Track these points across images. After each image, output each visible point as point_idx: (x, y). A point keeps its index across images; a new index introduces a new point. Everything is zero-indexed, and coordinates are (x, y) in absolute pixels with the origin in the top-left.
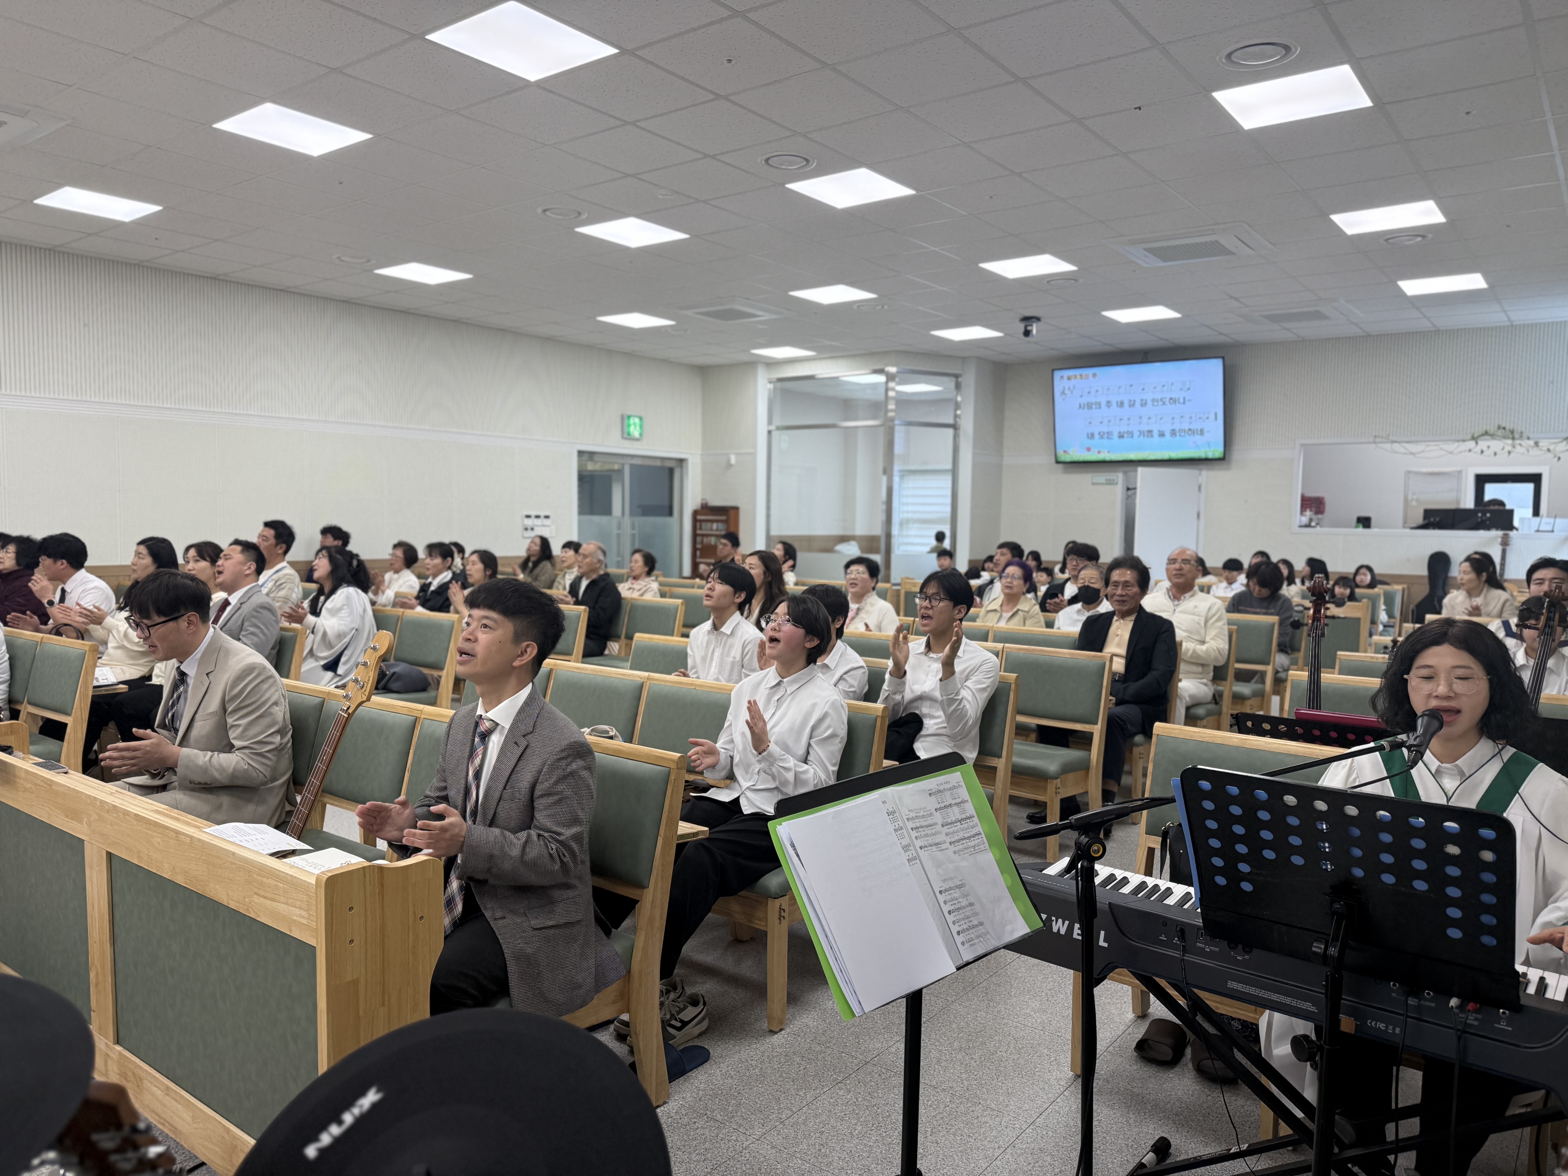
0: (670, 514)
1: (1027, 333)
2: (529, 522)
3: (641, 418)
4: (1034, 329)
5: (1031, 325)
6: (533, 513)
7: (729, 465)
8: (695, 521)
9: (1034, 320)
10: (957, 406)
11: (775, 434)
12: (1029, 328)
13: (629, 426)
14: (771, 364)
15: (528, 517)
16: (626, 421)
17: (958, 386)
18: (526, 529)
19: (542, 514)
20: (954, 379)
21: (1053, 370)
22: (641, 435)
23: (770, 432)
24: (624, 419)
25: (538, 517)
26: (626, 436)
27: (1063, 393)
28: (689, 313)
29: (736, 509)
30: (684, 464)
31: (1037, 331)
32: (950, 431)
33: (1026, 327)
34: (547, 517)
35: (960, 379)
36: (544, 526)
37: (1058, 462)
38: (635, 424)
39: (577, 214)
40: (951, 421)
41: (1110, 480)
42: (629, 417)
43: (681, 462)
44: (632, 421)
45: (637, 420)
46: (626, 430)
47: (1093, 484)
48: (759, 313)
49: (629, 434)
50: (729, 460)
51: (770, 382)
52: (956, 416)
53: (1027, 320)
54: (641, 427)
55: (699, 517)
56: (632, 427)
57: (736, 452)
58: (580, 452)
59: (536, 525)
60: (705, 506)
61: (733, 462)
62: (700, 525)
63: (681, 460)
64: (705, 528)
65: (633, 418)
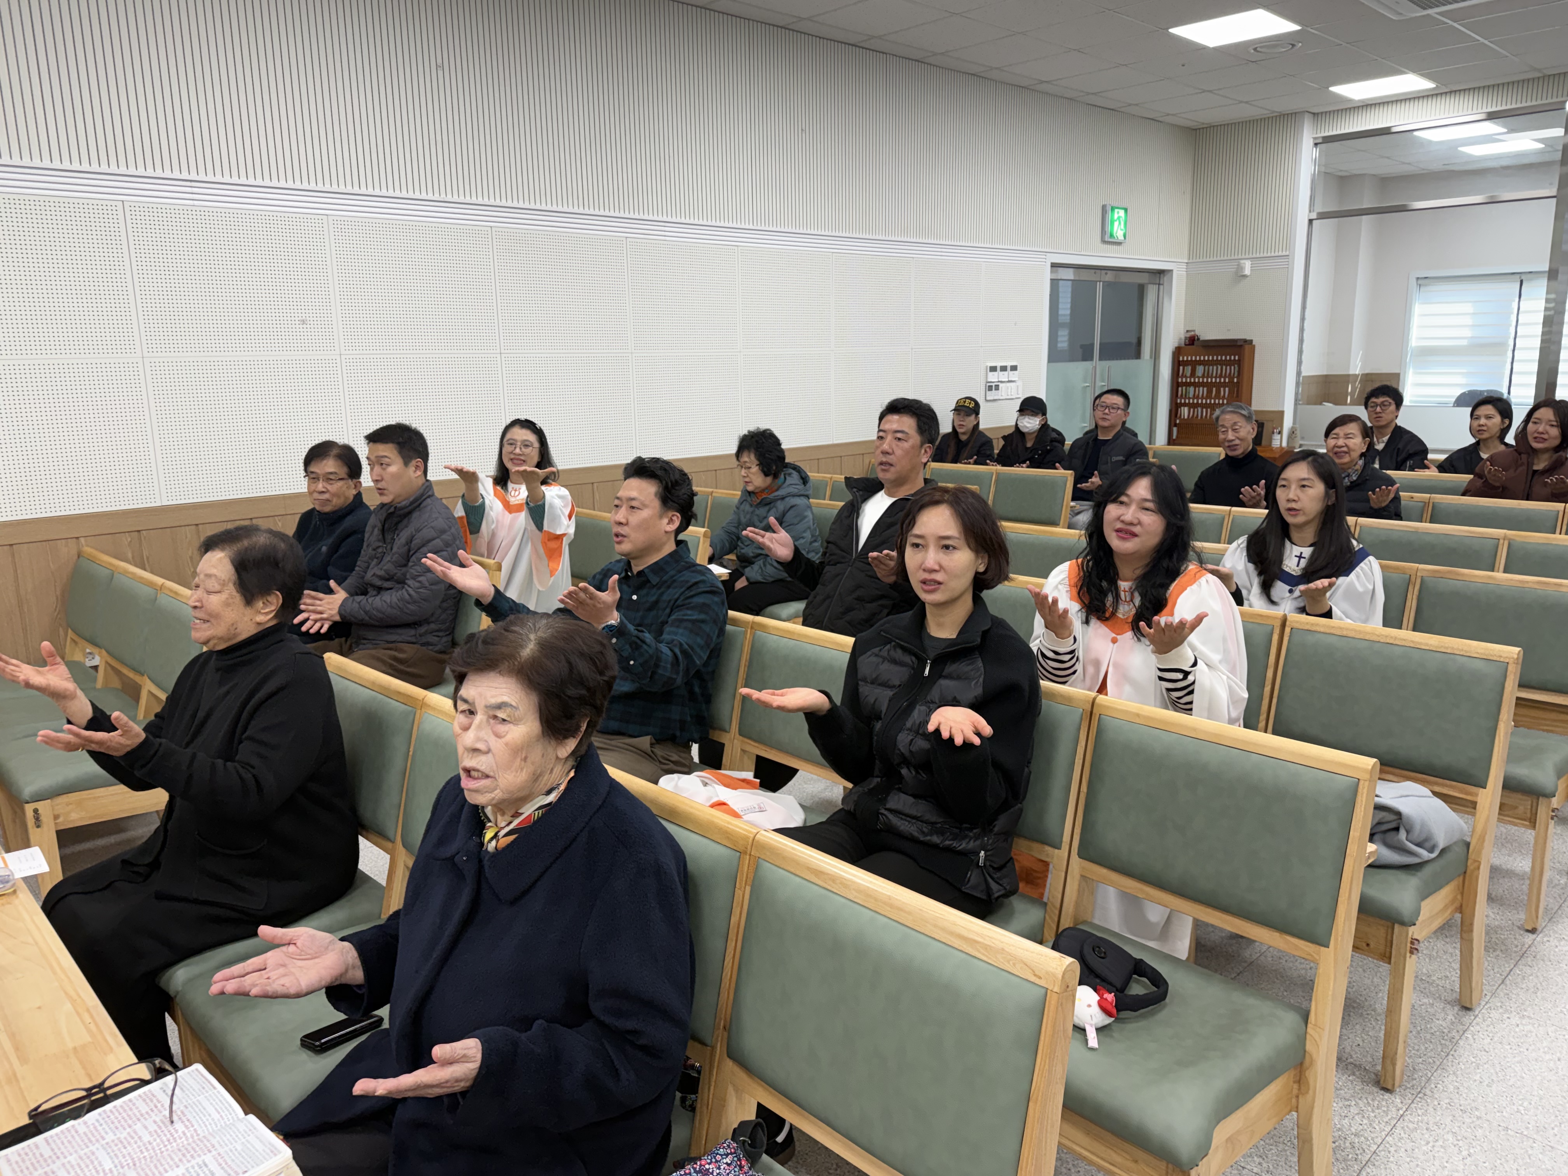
0: (1138, 355)
2: (993, 377)
3: (1126, 210)
6: (999, 364)
7: (1240, 277)
8: (1177, 363)
11: (1320, 224)
13: (1112, 223)
15: (993, 369)
16: (1108, 215)
18: (990, 388)
19: (1009, 364)
22: (1125, 235)
23: (1311, 222)
24: (1106, 213)
25: (1004, 369)
26: (1107, 239)
29: (1250, 342)
30: (1166, 279)
34: (1014, 368)
36: (1009, 381)
38: (1118, 219)
42: (1113, 209)
43: (1159, 275)
44: (1115, 215)
45: (1122, 213)
46: (1108, 229)
49: (1111, 236)
50: (1240, 268)
51: (1316, 144)
54: (1126, 223)
55: (1185, 358)
56: (1116, 224)
57: (1254, 256)
58: (1054, 266)
59: (1001, 382)
60: (1192, 340)
61: (1247, 271)
62: (1188, 369)
63: (1161, 273)
64: (1193, 374)
65: (1116, 210)
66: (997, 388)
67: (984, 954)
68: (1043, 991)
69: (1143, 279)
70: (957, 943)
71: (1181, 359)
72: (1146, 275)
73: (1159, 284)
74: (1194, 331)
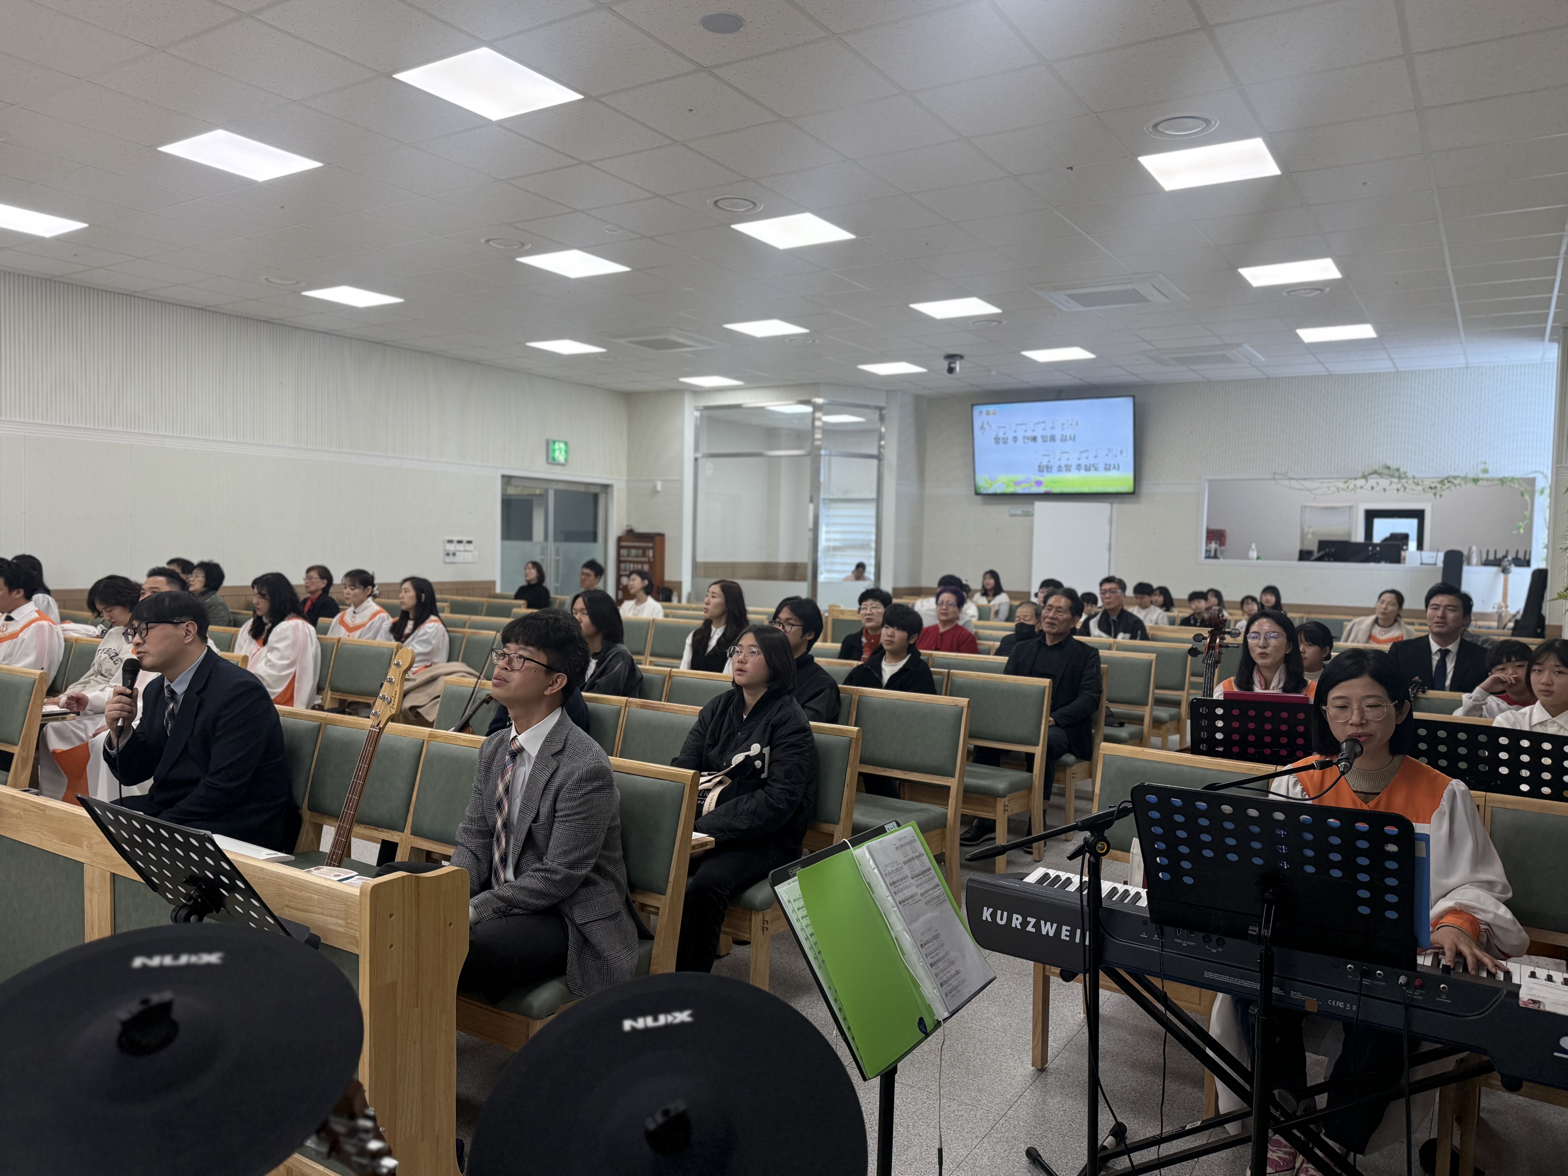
0: (595, 539)
1: (951, 370)
2: (452, 547)
3: (566, 444)
4: (958, 366)
5: (955, 363)
6: (455, 539)
7: (655, 492)
8: (619, 547)
9: (957, 358)
10: (881, 437)
11: (701, 462)
12: (953, 365)
13: (554, 451)
14: (698, 392)
15: (450, 542)
16: (551, 446)
17: (882, 418)
18: (448, 554)
19: (465, 539)
20: (877, 412)
21: (973, 405)
22: (566, 460)
23: (696, 459)
24: (549, 445)
25: (459, 542)
26: (551, 461)
27: (982, 428)
28: (622, 341)
29: (662, 536)
30: (609, 490)
31: (960, 368)
32: (875, 462)
33: (950, 364)
34: (469, 542)
35: (884, 412)
36: (466, 551)
37: (977, 494)
38: (560, 449)
39: (520, 245)
40: (875, 452)
41: (1027, 512)
42: (554, 442)
43: (606, 487)
44: (557, 446)
45: (562, 446)
46: (551, 454)
47: (1011, 515)
48: (691, 343)
49: (554, 459)
50: (655, 486)
51: (697, 410)
52: (880, 447)
53: (951, 357)
54: (567, 452)
55: (624, 544)
56: (558, 452)
57: (662, 478)
58: (504, 476)
59: (459, 551)
60: (629, 532)
61: (659, 488)
62: (625, 551)
63: (603, 486)
64: (628, 555)
65: (557, 443)
66: (454, 555)
69: (593, 490)
71: (621, 544)
72: (595, 487)
73: (606, 494)
74: (631, 526)
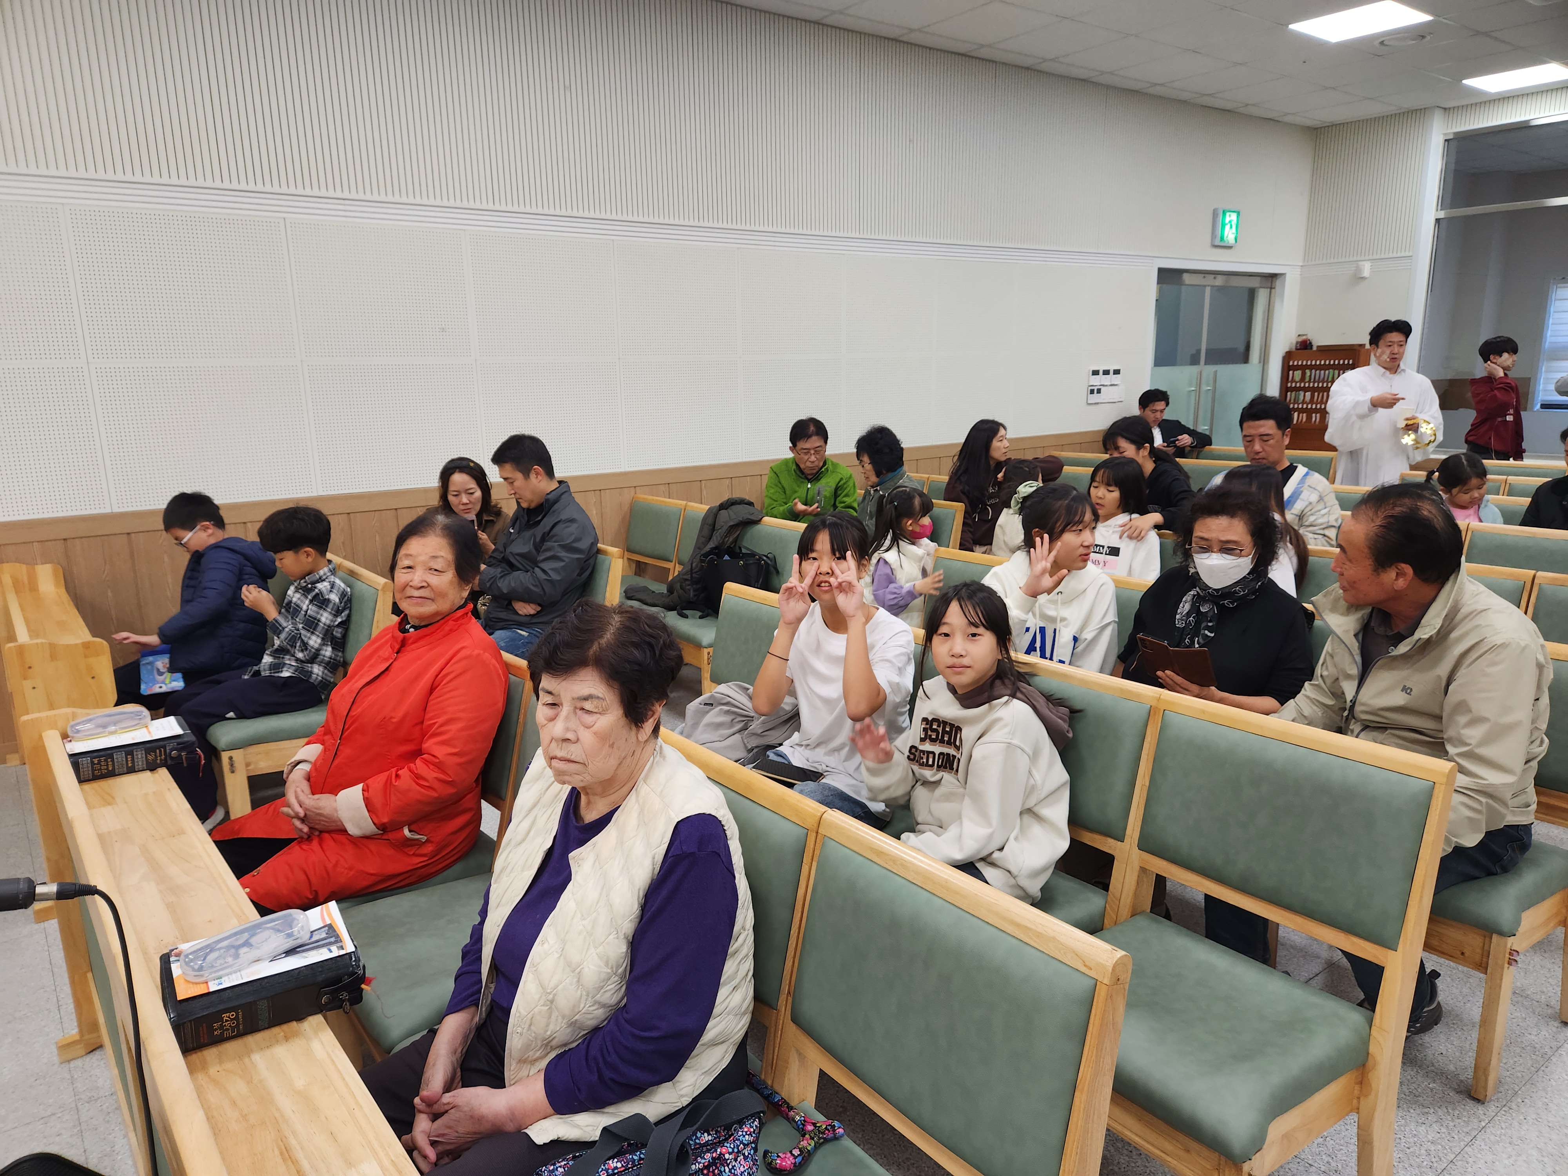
0: (1245, 359)
2: (1096, 381)
3: (1238, 213)
6: (1101, 368)
7: (1358, 279)
8: (1287, 368)
15: (1095, 373)
16: (1220, 219)
18: (1092, 392)
22: (1236, 239)
23: (1437, 222)
24: (1217, 218)
30: (1278, 283)
36: (1111, 385)
38: (1230, 222)
42: (1224, 213)
43: (1271, 279)
44: (1226, 219)
45: (1234, 216)
49: (1222, 239)
50: (1358, 270)
51: (1446, 142)
54: (1238, 227)
55: (1296, 363)
56: (1227, 227)
57: (1375, 257)
58: (1161, 271)
59: (1103, 385)
60: (1305, 345)
61: (1366, 273)
62: (1298, 374)
63: (1273, 277)
64: (1303, 379)
65: (1228, 214)
66: (1099, 391)
67: (1035, 942)
68: (1093, 982)
69: (1254, 283)
70: (1010, 929)
71: (1291, 363)
72: (1258, 279)
73: (1271, 288)
74: (1306, 335)
